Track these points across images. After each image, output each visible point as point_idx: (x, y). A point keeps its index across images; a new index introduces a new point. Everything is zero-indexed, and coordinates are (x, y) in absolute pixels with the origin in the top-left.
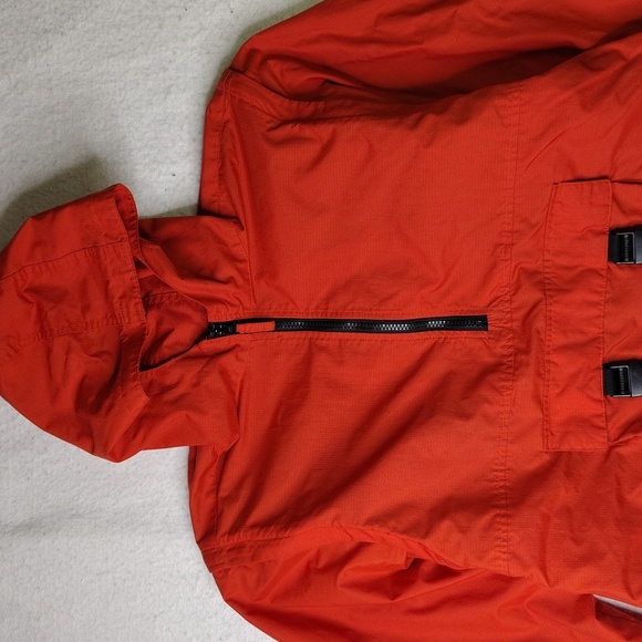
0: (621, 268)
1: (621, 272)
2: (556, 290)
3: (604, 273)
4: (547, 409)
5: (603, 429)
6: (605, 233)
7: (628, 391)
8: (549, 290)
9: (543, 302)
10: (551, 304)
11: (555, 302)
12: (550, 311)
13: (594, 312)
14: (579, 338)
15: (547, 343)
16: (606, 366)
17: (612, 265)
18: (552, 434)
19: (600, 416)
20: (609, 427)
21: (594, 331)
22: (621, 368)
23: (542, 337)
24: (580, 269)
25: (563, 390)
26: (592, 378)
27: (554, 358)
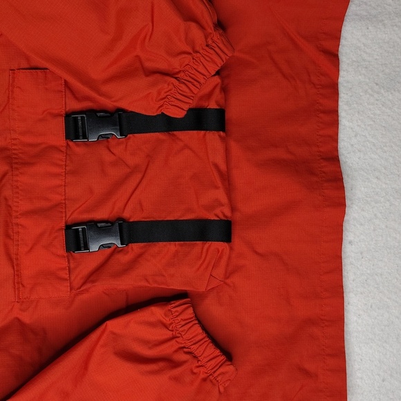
0: (77, 145)
1: (78, 149)
2: (22, 163)
3: (64, 149)
4: (18, 265)
5: (66, 280)
6: (61, 115)
7: (87, 248)
8: (16, 163)
9: (10, 174)
10: (17, 175)
11: (21, 173)
12: (17, 181)
13: (56, 182)
14: (44, 204)
15: (14, 208)
16: (68, 227)
17: (71, 143)
18: (23, 286)
19: (64, 269)
20: (72, 278)
21: (57, 198)
22: (80, 228)
23: (10, 203)
24: (43, 146)
25: (31, 249)
26: (55, 238)
27: (22, 221)
